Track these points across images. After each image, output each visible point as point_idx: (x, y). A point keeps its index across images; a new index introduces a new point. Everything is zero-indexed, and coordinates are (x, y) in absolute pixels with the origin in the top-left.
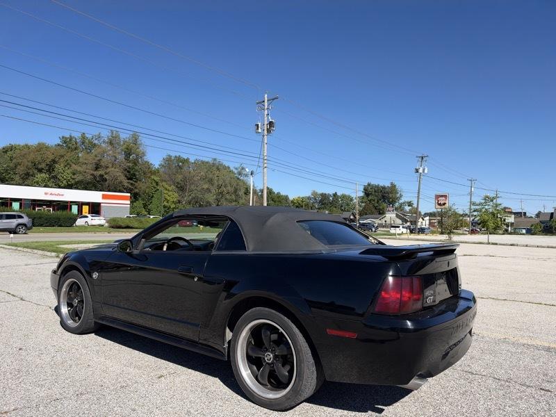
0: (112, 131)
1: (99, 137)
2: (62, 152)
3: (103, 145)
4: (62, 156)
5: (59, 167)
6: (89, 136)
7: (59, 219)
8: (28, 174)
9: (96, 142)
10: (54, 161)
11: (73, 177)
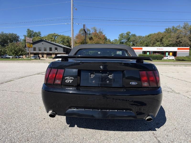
0: (185, 23)
1: (179, 27)
2: (165, 34)
3: (181, 29)
4: (165, 36)
5: (164, 40)
6: (176, 27)
7: (157, 57)
8: (154, 43)
9: (178, 28)
10: (163, 38)
11: (169, 42)
